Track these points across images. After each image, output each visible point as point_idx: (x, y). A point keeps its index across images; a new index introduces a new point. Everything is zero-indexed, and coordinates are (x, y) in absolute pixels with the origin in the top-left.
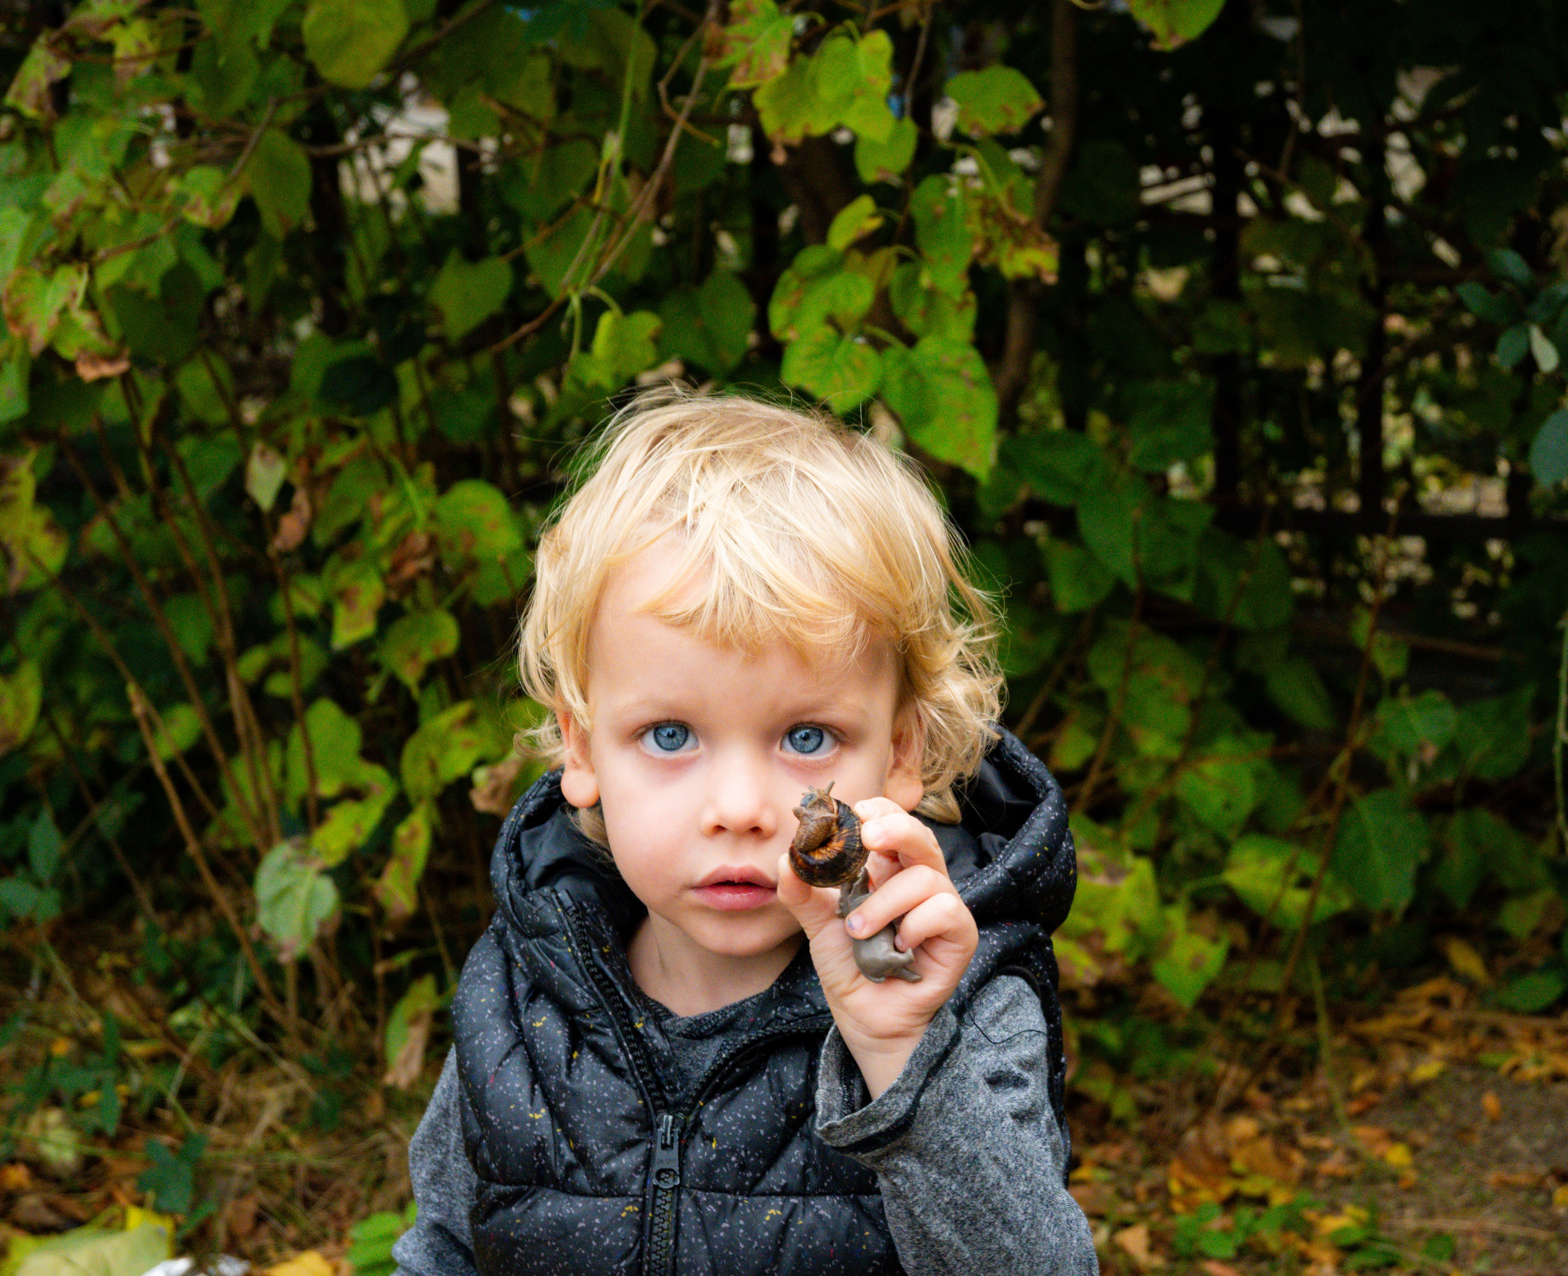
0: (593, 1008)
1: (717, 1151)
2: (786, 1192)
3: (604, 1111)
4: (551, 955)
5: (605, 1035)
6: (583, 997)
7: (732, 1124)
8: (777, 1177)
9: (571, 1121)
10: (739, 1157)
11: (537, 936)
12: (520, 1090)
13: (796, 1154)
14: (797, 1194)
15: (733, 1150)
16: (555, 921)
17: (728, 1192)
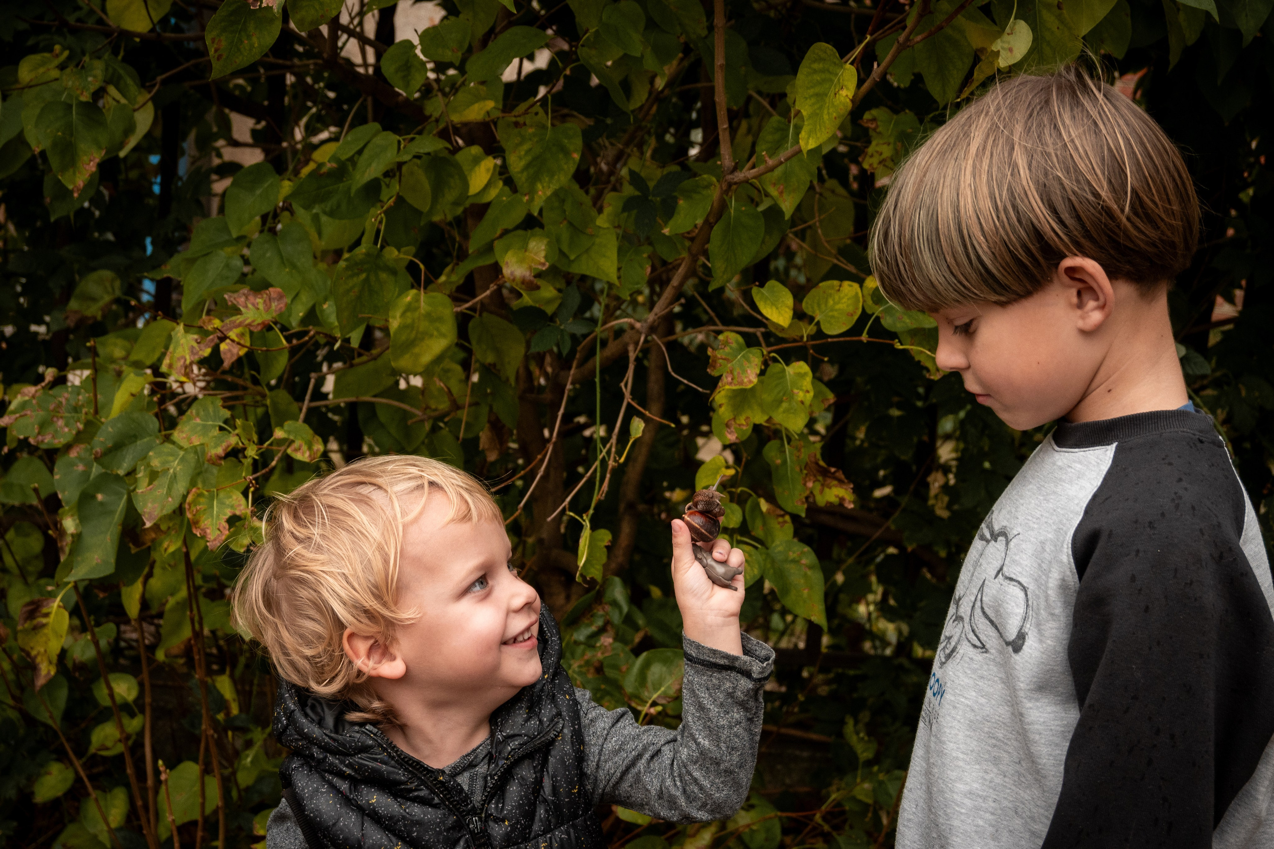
0: (410, 778)
1: (510, 825)
2: (545, 832)
3: (441, 829)
4: (376, 760)
5: (421, 790)
6: (404, 775)
7: (512, 810)
8: (537, 827)
9: (424, 840)
10: (521, 825)
11: (359, 753)
12: (381, 838)
13: (541, 812)
14: (548, 832)
15: (518, 822)
16: (371, 742)
17: (521, 843)
